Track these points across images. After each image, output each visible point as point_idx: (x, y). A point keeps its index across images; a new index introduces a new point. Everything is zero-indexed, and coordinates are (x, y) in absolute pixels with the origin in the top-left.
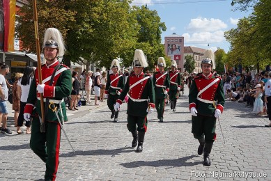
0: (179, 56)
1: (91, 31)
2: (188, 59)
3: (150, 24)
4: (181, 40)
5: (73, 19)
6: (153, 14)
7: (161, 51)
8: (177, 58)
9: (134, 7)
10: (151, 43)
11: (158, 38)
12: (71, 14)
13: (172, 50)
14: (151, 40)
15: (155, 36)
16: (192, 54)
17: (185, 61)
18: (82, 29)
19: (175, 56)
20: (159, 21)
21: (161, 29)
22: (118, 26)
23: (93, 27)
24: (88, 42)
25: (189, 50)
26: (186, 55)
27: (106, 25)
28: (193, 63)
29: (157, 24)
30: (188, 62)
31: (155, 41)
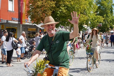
1: (65, 11)
5: (54, 6)
10: (107, 15)
11: (112, 12)
12: (53, 3)
14: (107, 13)
18: (60, 11)
20: (112, 3)
22: (80, 8)
23: (67, 9)
24: (63, 17)
27: (74, 7)
29: (110, 4)
31: (109, 14)
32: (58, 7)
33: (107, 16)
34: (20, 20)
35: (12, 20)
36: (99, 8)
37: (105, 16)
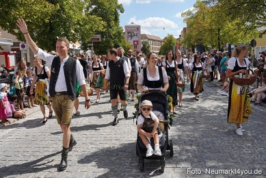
0: (137, 42)
2: (145, 44)
4: (138, 28)
8: (136, 43)
13: (131, 37)
16: (147, 40)
17: (142, 46)
19: (134, 42)
25: (144, 36)
26: (142, 41)
28: (149, 47)
30: (144, 46)
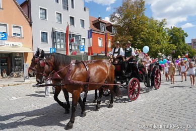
1: (141, 43)
3: (178, 34)
6: (179, 29)
7: (185, 47)
9: (166, 28)
11: (183, 40)
12: (131, 37)
14: (179, 42)
15: (181, 40)
18: (137, 43)
20: (183, 32)
21: (185, 36)
22: (154, 39)
23: (143, 41)
27: (148, 39)
29: (182, 34)
31: (181, 43)
32: (136, 40)
33: (179, 44)
34: (106, 53)
35: (102, 53)
36: (172, 38)
37: (177, 44)
